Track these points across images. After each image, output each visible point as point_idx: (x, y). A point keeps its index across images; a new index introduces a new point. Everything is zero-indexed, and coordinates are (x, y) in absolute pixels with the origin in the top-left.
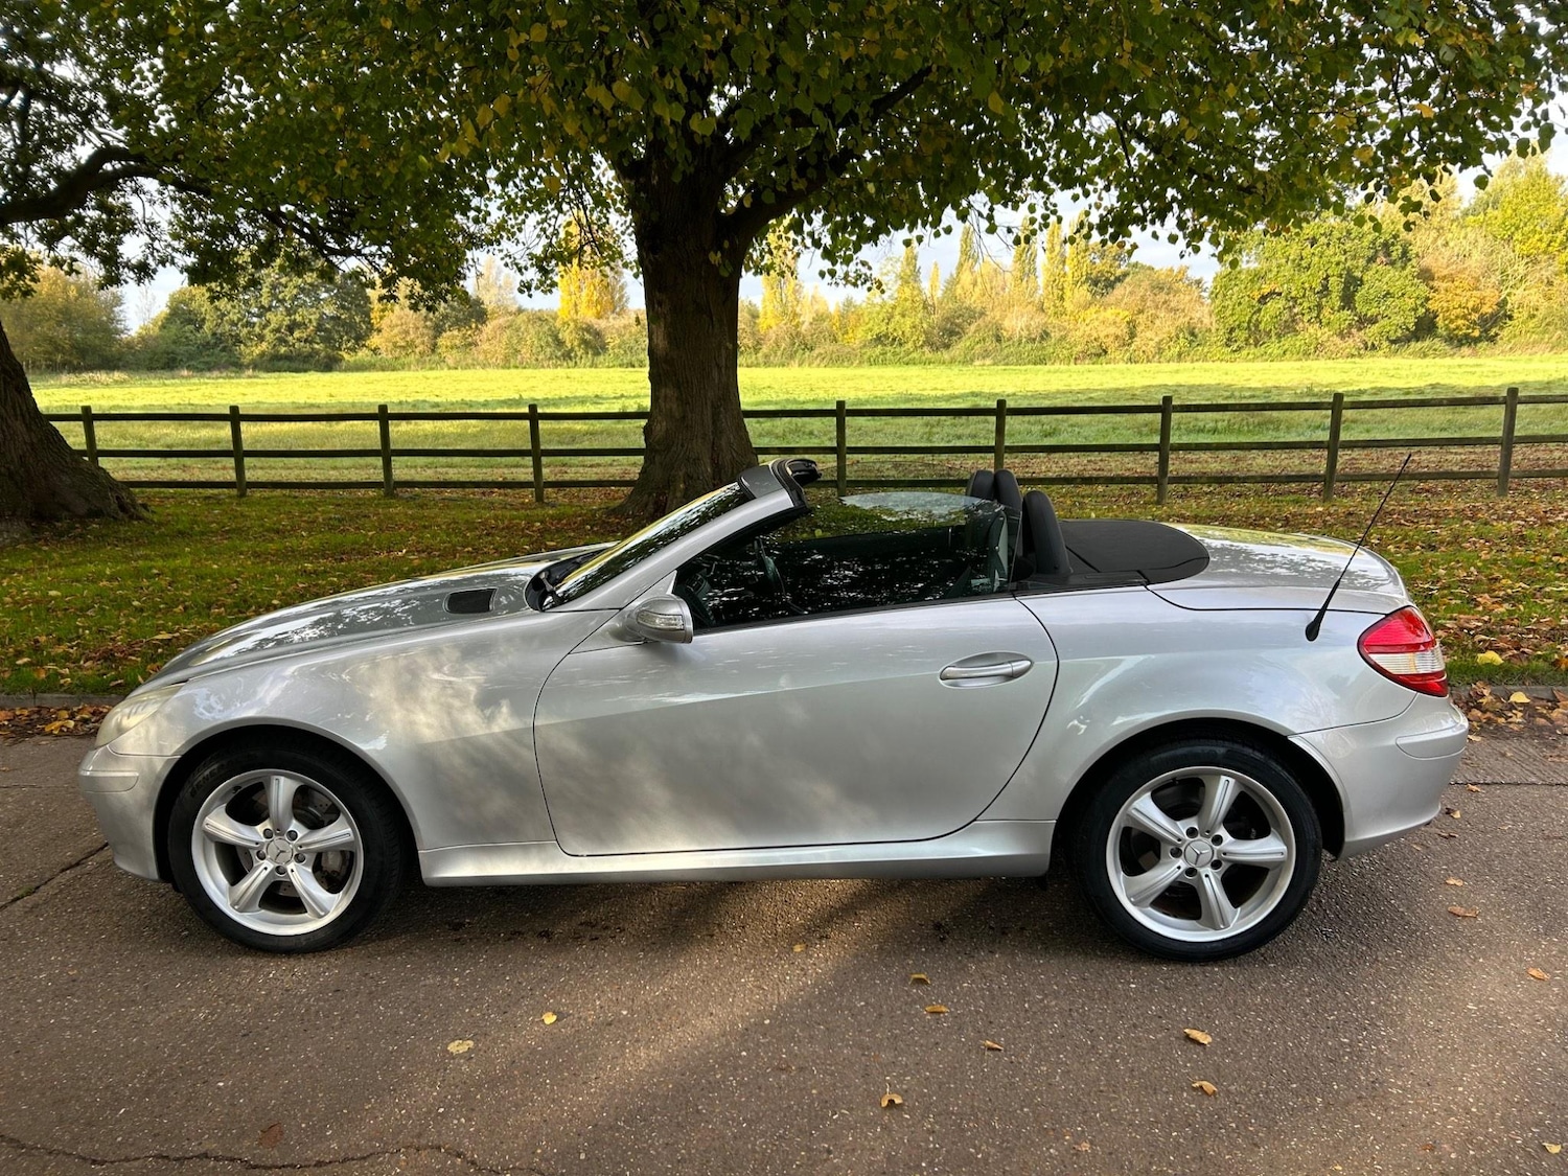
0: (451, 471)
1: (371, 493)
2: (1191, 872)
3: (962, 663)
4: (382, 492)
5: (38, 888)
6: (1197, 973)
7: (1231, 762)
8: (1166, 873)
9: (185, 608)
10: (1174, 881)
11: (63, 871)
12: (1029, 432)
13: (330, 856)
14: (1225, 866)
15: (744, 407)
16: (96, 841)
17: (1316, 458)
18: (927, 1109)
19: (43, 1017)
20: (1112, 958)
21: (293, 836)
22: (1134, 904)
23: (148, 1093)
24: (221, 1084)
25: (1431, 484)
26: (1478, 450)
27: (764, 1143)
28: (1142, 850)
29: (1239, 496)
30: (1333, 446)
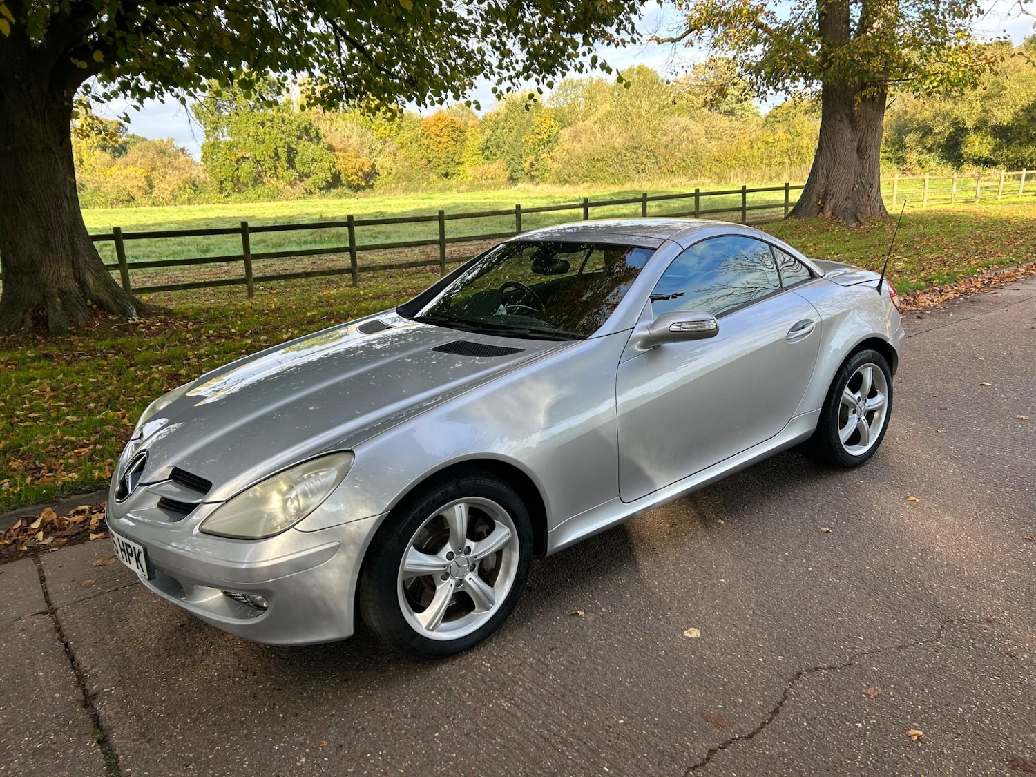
2: (859, 420)
3: (793, 329)
5: (101, 727)
7: (872, 360)
11: (89, 706)
12: (189, 250)
13: (490, 558)
21: (469, 550)
22: (845, 444)
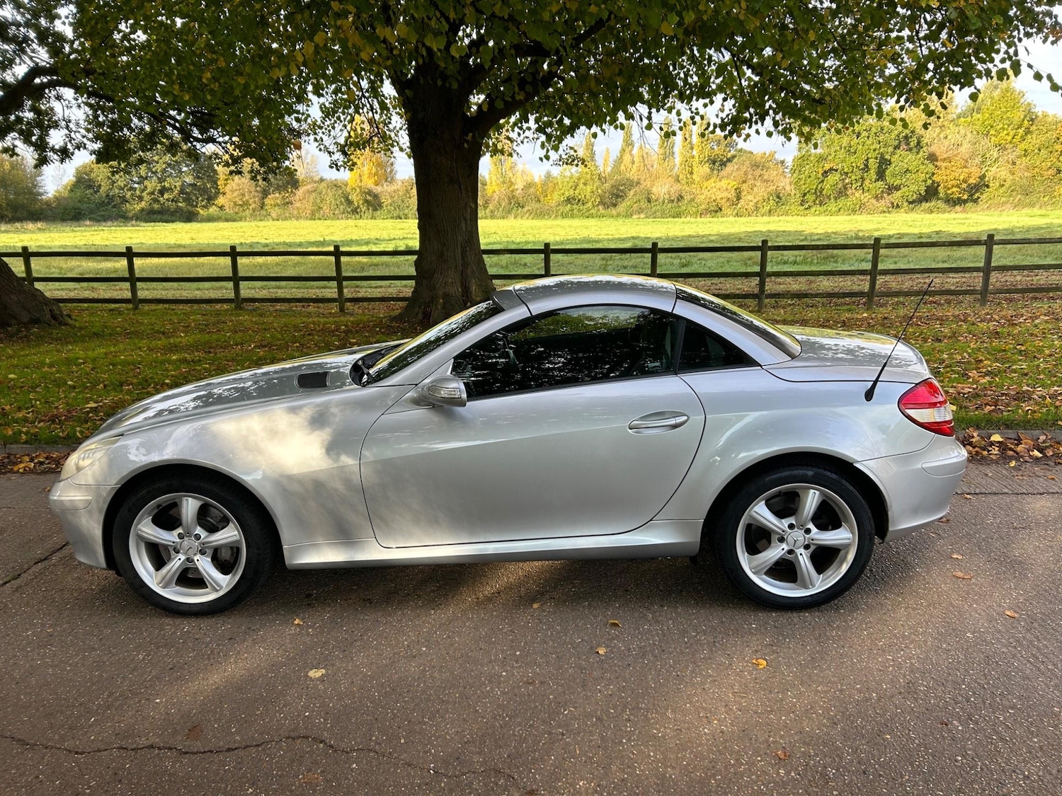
0: (280, 291)
1: (225, 306)
2: (790, 552)
3: (643, 418)
4: (233, 305)
5: (20, 575)
6: (795, 617)
7: (817, 481)
8: (775, 553)
9: (105, 386)
10: (781, 558)
11: (36, 563)
12: (672, 264)
13: (223, 551)
14: (813, 548)
15: (483, 247)
16: (57, 543)
17: (862, 281)
18: (625, 707)
19: (32, 660)
20: (740, 608)
21: (198, 537)
22: (754, 573)
23: (108, 708)
24: (158, 701)
25: (937, 298)
26: (967, 275)
27: (521, 730)
28: (759, 538)
29: (812, 307)
30: (873, 273)
